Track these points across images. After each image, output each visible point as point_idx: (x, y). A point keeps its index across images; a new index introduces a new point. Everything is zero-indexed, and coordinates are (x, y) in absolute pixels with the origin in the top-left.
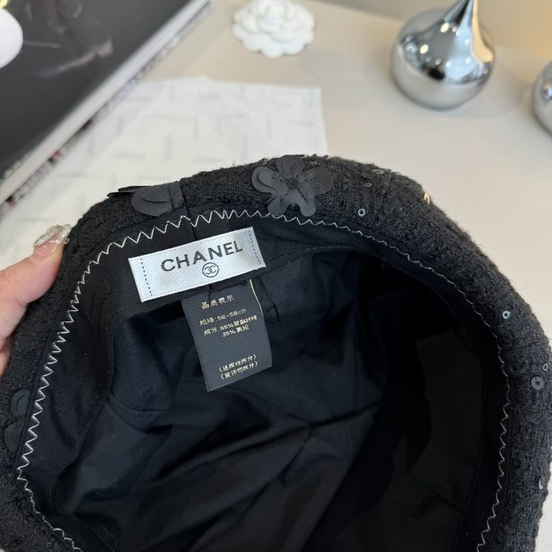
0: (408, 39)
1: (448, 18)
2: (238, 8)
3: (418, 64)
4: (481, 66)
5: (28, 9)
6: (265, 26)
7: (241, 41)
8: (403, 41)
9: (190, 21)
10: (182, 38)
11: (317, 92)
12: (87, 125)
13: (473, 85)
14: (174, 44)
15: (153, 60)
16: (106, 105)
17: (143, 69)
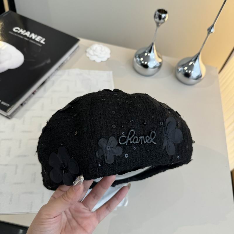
0: (137, 56)
1: (147, 51)
2: (87, 47)
3: (140, 64)
4: (158, 63)
5: (25, 50)
6: (96, 53)
7: (88, 58)
8: (136, 57)
9: (73, 52)
10: (71, 57)
11: (111, 72)
12: (43, 83)
13: (156, 69)
14: (69, 59)
15: (62, 64)
16: (49, 77)
17: (60, 67)
